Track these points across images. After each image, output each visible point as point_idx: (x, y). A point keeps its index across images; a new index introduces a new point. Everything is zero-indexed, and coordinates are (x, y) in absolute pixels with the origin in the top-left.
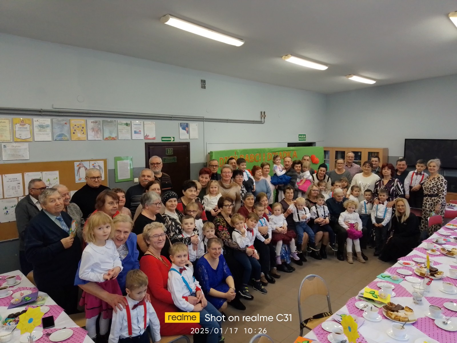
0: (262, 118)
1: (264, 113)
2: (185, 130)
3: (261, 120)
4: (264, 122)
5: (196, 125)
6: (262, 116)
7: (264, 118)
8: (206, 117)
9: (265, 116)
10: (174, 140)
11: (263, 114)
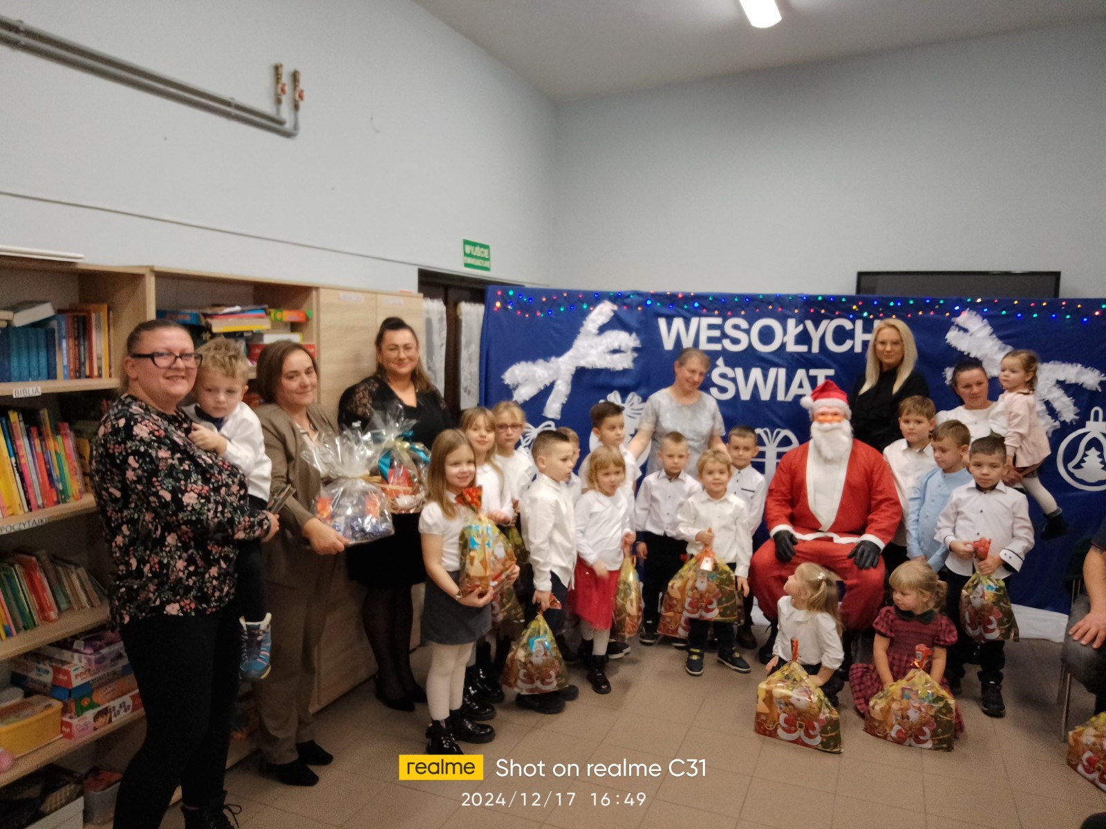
0: (279, 101)
1: (295, 77)
3: (278, 111)
4: (296, 127)
6: (283, 90)
7: (296, 107)
9: (301, 97)
11: (286, 79)
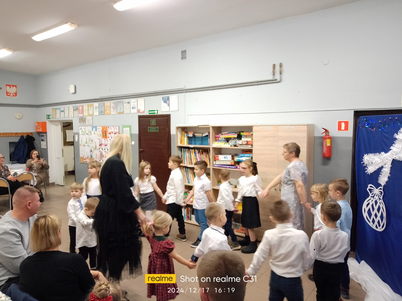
0: (273, 75)
2: (166, 103)
3: (274, 78)
4: (281, 79)
5: (176, 97)
6: (273, 71)
7: (281, 73)
8: (187, 88)
11: (277, 67)
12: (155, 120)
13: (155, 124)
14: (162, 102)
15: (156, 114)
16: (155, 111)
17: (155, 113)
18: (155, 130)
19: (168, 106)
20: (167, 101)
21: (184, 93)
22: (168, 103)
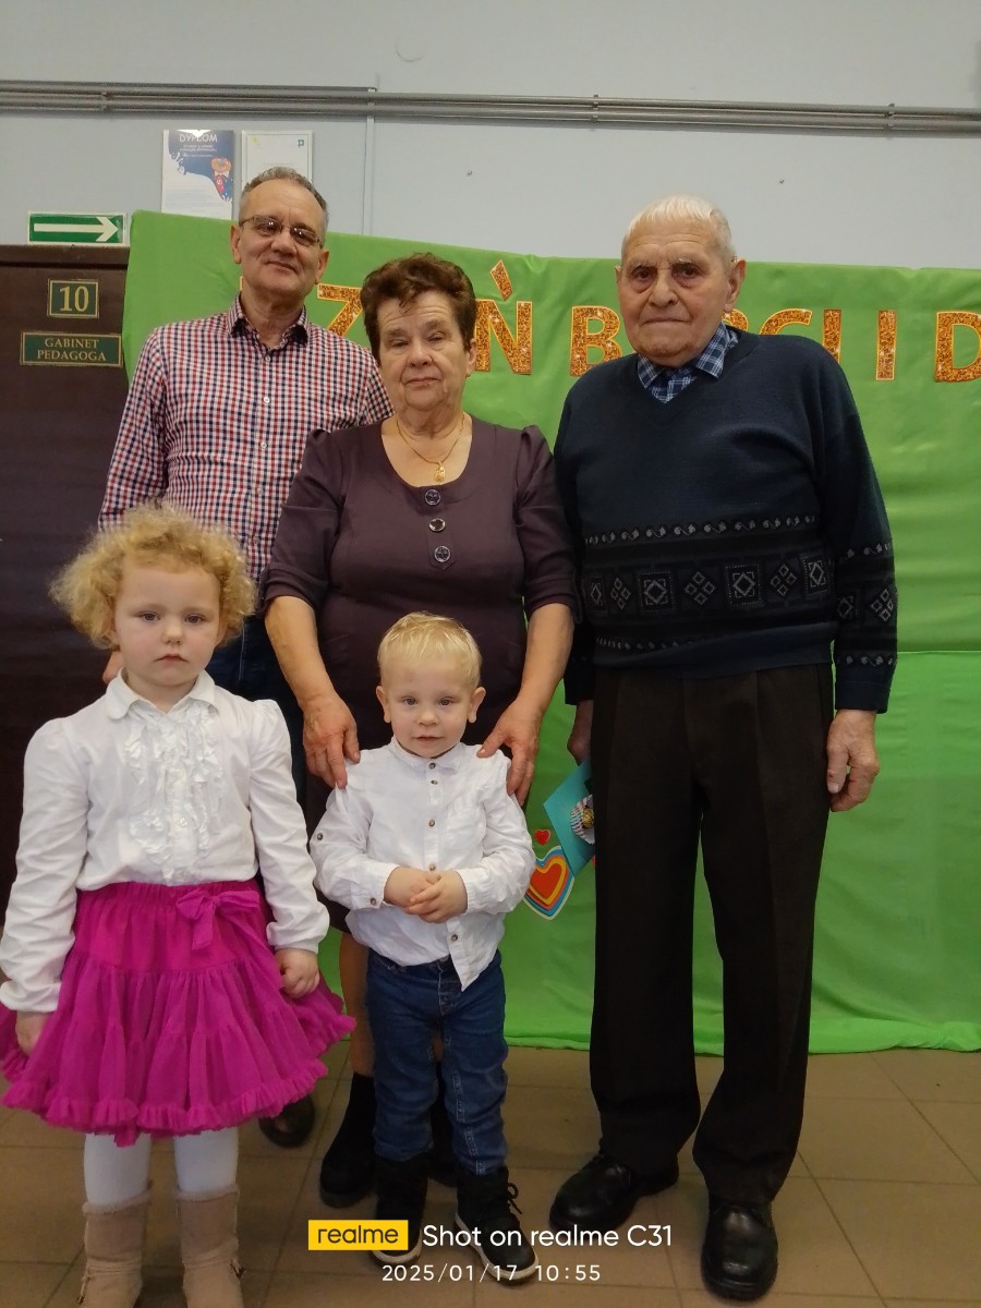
2: (209, 172)
5: (301, 143)
8: (388, 88)
10: (114, 239)
12: (91, 289)
13: (90, 310)
14: (171, 165)
15: (102, 242)
16: (94, 221)
17: (93, 237)
18: (88, 356)
19: (221, 193)
20: (216, 162)
21: (370, 121)
22: (227, 174)
